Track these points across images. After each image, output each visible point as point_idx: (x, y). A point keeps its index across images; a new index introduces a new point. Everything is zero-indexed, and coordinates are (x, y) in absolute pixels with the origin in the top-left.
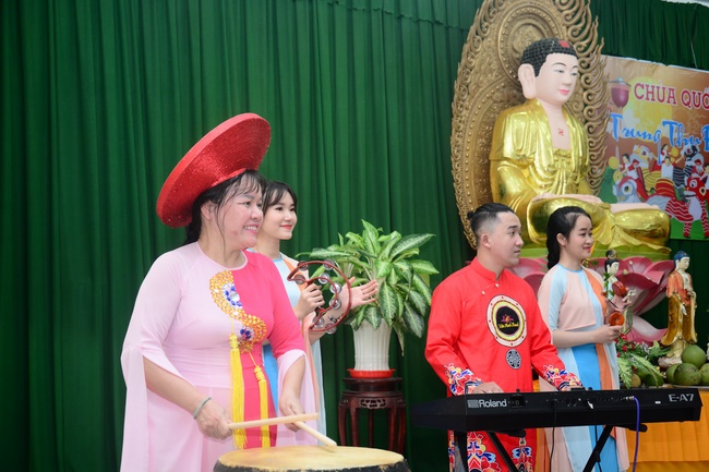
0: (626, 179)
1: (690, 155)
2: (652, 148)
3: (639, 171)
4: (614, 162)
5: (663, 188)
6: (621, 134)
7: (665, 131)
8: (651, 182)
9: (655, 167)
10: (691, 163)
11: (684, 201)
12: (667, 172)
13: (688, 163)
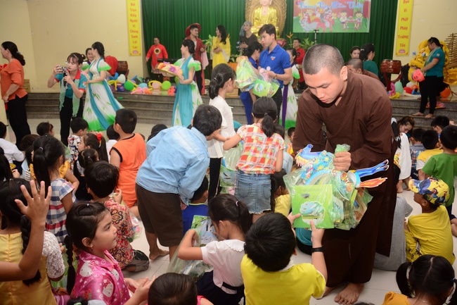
0: (304, 18)
1: (327, 11)
2: (313, 10)
3: (309, 16)
4: (300, 15)
5: (316, 20)
6: (303, 7)
7: (318, 5)
8: (312, 19)
9: (314, 14)
10: (327, 12)
11: (324, 22)
12: (318, 15)
13: (326, 13)
